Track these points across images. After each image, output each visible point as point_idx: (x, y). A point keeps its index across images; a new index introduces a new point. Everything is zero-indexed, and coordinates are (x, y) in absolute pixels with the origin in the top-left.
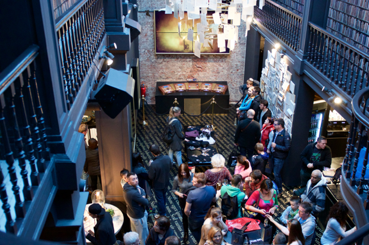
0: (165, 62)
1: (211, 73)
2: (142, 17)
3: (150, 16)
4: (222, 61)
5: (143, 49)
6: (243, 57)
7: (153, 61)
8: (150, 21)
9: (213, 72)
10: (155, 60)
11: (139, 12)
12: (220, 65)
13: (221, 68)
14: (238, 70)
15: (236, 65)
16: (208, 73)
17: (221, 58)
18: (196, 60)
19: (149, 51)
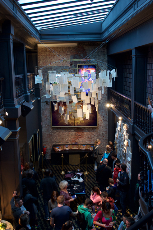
0: (58, 132)
1: (86, 138)
2: (44, 105)
3: (48, 104)
4: (93, 131)
5: (44, 124)
6: (106, 128)
7: (50, 131)
8: (48, 107)
9: (88, 138)
10: (51, 131)
11: (42, 102)
12: (92, 134)
13: (93, 135)
14: (103, 137)
15: (102, 133)
16: (85, 139)
17: (92, 129)
18: (77, 131)
19: (48, 126)
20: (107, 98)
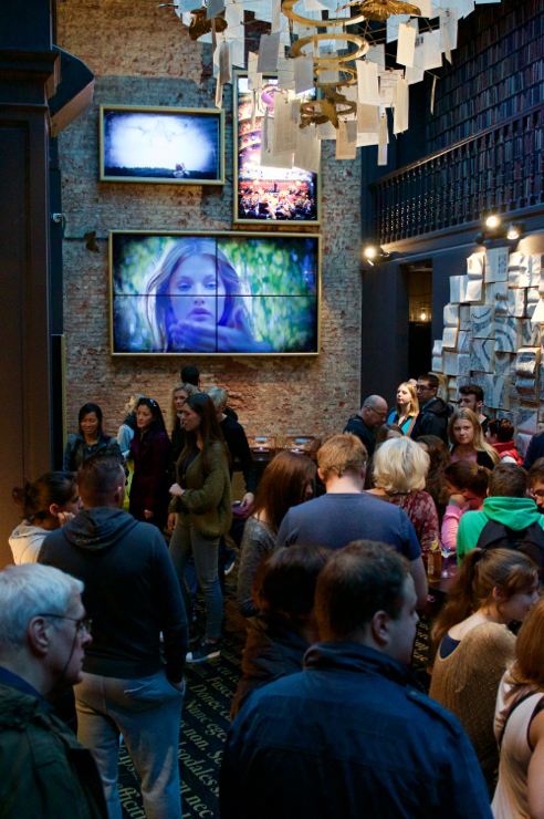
0: (138, 381)
1: (268, 413)
2: (75, 254)
3: (97, 250)
4: (299, 379)
5: (74, 345)
6: (354, 367)
7: (103, 379)
8: (97, 264)
9: (275, 409)
10: (108, 376)
11: (69, 239)
12: (292, 390)
13: (295, 399)
14: (342, 404)
15: (338, 389)
16: (261, 414)
17: (295, 370)
18: (226, 377)
19: (92, 352)
20: (358, 230)
